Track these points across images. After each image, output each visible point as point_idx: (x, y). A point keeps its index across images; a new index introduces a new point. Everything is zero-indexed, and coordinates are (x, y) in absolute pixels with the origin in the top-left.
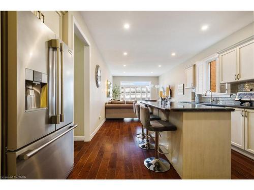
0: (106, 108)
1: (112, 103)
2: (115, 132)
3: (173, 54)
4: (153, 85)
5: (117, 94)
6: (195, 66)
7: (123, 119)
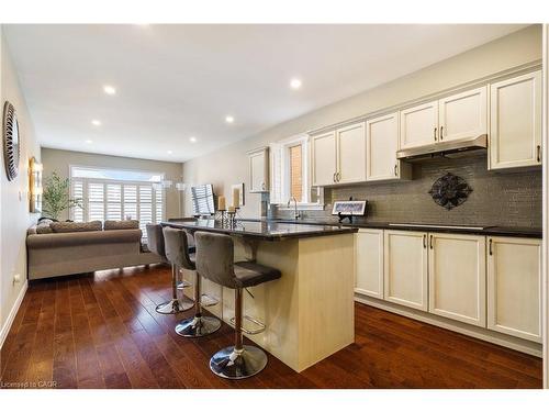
0: (32, 247)
1: (53, 230)
2: (86, 315)
3: (230, 119)
4: (170, 183)
5: (60, 203)
6: (268, 150)
7: (91, 275)
